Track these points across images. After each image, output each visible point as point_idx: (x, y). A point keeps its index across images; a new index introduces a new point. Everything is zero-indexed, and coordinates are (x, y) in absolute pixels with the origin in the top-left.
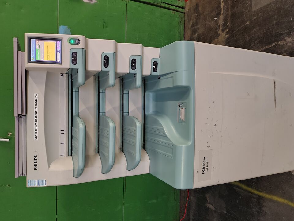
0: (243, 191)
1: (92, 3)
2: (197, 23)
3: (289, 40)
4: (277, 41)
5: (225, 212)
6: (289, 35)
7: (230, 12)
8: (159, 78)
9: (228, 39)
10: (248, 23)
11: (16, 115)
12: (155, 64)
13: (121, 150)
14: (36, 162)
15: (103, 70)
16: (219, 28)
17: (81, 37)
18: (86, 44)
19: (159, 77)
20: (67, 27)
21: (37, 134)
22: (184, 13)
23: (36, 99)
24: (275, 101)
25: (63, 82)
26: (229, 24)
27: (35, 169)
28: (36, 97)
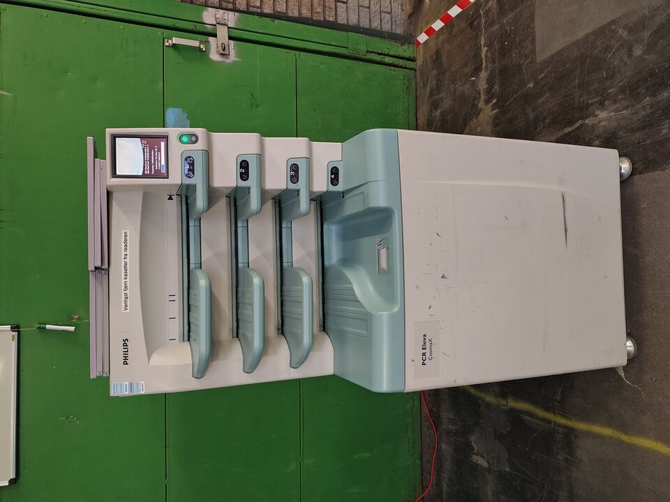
0: (538, 422)
1: (228, 61)
2: (438, 88)
3: (603, 115)
4: (582, 118)
5: (507, 469)
6: (601, 105)
7: (497, 65)
8: (343, 197)
9: (496, 117)
10: (531, 85)
11: (91, 267)
12: (335, 172)
13: (280, 332)
14: (126, 350)
15: (239, 185)
16: (480, 98)
17: (199, 131)
18: (209, 142)
19: (343, 194)
20: (181, 109)
21: (128, 300)
22: (415, 70)
23: (126, 241)
24: (566, 231)
25: (172, 209)
26: (496, 88)
27: (125, 363)
28: (126, 236)
